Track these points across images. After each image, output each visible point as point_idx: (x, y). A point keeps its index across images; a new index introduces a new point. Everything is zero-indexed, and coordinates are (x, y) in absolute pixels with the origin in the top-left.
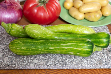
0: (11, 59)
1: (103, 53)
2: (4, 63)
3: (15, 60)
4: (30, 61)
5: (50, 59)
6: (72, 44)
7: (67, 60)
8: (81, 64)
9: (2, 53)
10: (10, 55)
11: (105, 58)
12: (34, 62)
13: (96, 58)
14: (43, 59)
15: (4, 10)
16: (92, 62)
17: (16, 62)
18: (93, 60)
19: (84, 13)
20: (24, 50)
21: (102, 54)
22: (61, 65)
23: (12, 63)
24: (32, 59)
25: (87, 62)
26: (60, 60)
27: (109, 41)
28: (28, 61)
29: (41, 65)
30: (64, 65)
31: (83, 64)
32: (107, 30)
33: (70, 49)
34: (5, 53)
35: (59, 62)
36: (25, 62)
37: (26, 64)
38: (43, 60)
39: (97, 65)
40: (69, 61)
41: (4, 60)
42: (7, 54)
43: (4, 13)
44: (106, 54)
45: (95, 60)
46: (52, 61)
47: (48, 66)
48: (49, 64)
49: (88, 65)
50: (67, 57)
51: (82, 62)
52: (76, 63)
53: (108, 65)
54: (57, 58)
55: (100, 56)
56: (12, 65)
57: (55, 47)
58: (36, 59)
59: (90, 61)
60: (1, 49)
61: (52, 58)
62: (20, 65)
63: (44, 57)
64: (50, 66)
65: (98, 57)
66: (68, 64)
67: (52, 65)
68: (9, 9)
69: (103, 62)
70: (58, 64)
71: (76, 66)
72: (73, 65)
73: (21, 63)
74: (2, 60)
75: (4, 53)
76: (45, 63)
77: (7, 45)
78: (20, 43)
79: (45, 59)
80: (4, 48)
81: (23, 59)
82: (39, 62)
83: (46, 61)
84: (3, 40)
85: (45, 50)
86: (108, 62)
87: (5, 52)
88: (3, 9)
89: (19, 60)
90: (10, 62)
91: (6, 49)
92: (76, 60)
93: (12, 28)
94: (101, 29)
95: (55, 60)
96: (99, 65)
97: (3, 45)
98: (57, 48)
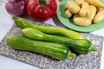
85: (30, 45)
90: (85, 35)
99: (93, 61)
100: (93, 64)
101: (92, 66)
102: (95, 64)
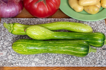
0: (14, 57)
1: (98, 51)
2: (8, 62)
3: (18, 59)
4: (31, 59)
5: (49, 58)
6: (69, 47)
7: (65, 59)
8: (77, 64)
9: (6, 51)
10: (13, 53)
11: (99, 57)
12: (35, 61)
13: (91, 56)
14: (43, 57)
15: (5, 5)
16: (87, 61)
17: (19, 61)
18: (88, 59)
19: (84, 7)
20: (26, 52)
21: (97, 53)
22: (59, 64)
23: (16, 62)
24: (33, 57)
25: (83, 61)
26: (59, 59)
27: (104, 42)
28: (30, 59)
29: (41, 64)
30: (62, 64)
31: (78, 64)
32: (104, 25)
33: (68, 51)
34: (9, 51)
35: (58, 61)
36: (27, 60)
37: (28, 62)
38: (43, 59)
39: (91, 64)
40: (67, 60)
41: (8, 59)
42: (10, 51)
43: (5, 8)
44: (100, 53)
45: (90, 58)
46: (51, 60)
47: (47, 65)
48: (48, 63)
49: (83, 64)
50: (65, 56)
51: (78, 61)
52: (73, 62)
53: (101, 64)
54: (56, 56)
55: (95, 55)
56: (16, 64)
57: (54, 49)
58: (37, 57)
59: (85, 60)
60: (5, 46)
61: (51, 56)
62: (23, 64)
63: (44, 55)
64: (49, 65)
65: (93, 55)
66: (66, 63)
67: (51, 64)
68: (10, 3)
69: (96, 61)
70: (56, 63)
71: (72, 65)
72: (70, 64)
73: (23, 62)
74: (6, 58)
75: (7, 51)
76: (45, 62)
77: (10, 41)
78: (22, 46)
79: (45, 57)
80: (8, 44)
81: (25, 57)
82: (40, 60)
83: (46, 59)
84: (6, 36)
85: (45, 51)
86: (101, 61)
87: (9, 49)
88: (3, 4)
89: (21, 58)
90: (14, 61)
91: (9, 46)
92: (73, 59)
93: (14, 28)
94: (99, 23)
95: (54, 59)
96: (93, 64)
97: (6, 41)
98: (56, 50)
99: (5, 34)
100: (5, 31)
101: (6, 30)
102: (3, 32)
